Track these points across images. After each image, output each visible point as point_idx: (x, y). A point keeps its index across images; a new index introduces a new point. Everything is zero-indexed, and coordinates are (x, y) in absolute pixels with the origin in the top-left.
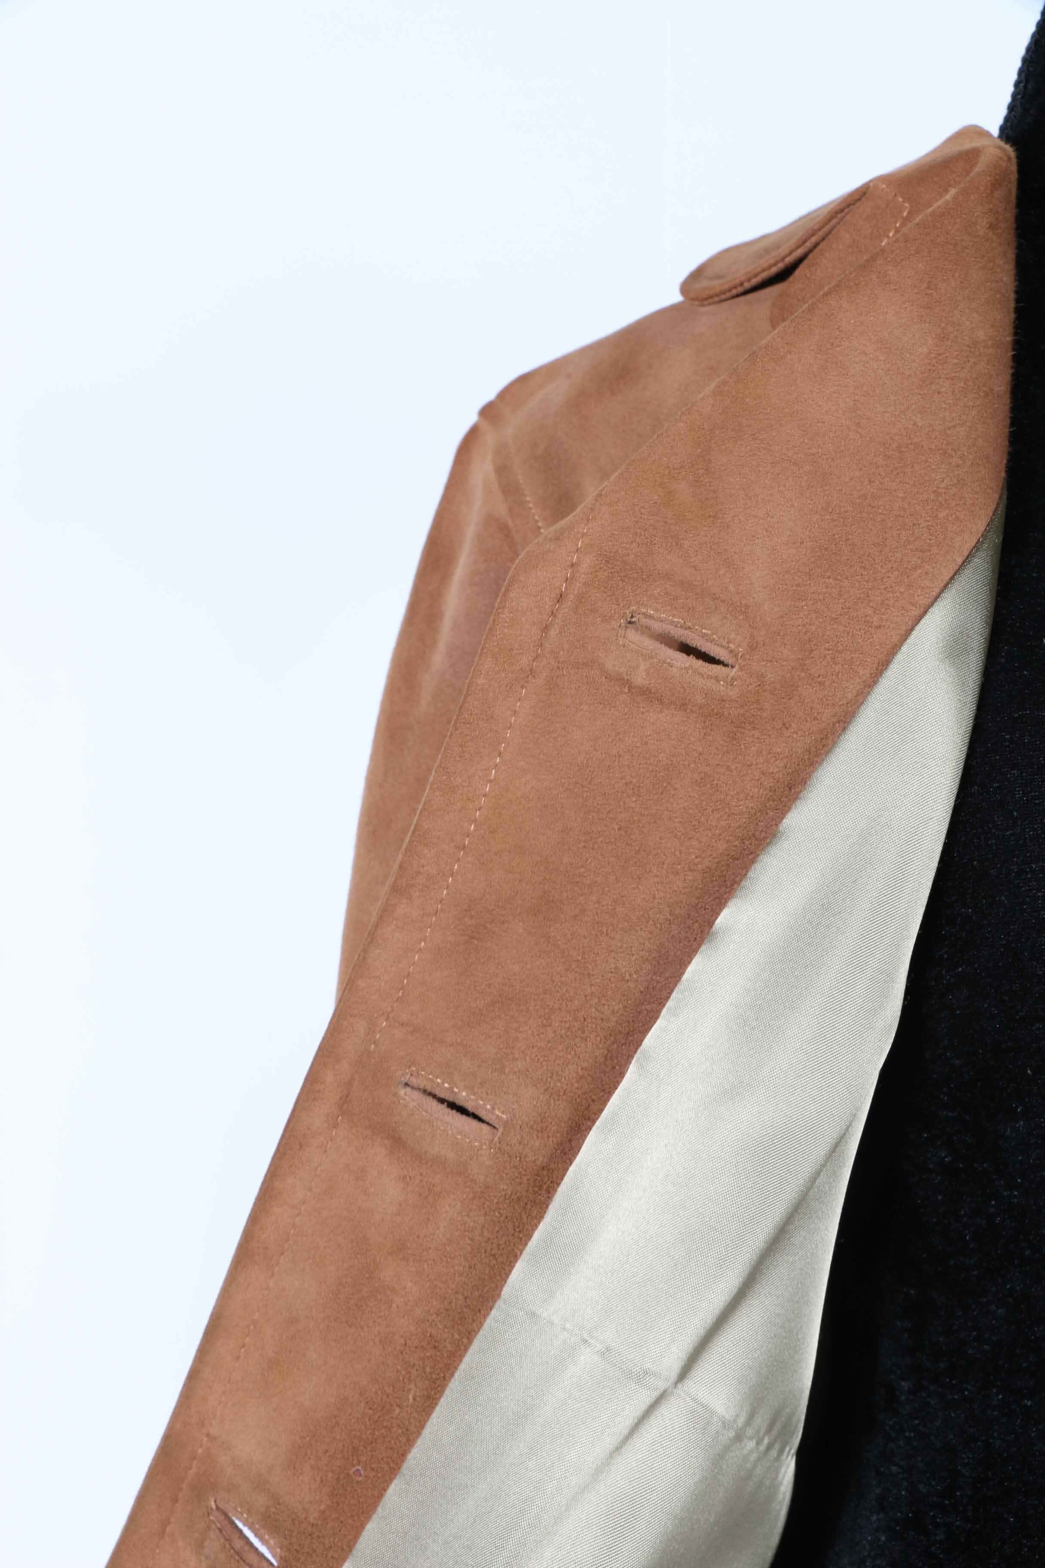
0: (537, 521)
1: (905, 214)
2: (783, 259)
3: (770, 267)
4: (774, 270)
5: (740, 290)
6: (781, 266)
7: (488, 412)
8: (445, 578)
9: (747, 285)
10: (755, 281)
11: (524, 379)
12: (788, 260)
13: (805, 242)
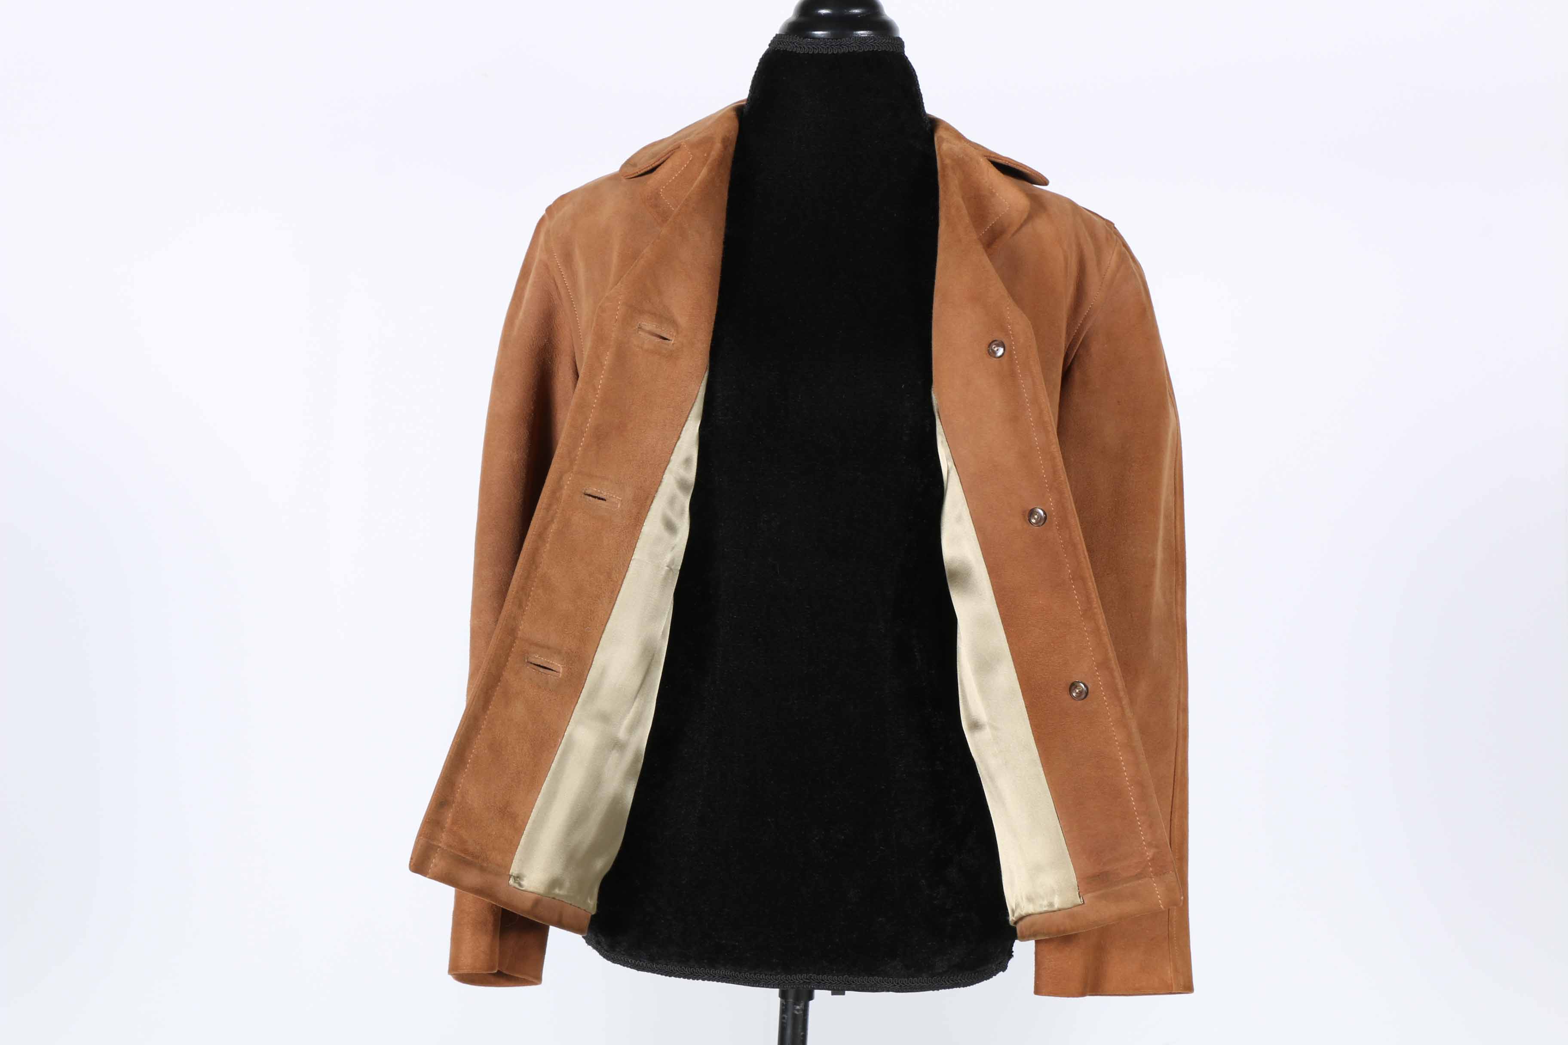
0: (558, 263)
1: (691, 159)
2: (651, 165)
3: (647, 167)
4: (649, 168)
5: (637, 174)
6: (651, 167)
7: (549, 210)
8: (527, 281)
9: (640, 173)
10: (642, 172)
11: (563, 197)
12: (654, 165)
13: (659, 160)
